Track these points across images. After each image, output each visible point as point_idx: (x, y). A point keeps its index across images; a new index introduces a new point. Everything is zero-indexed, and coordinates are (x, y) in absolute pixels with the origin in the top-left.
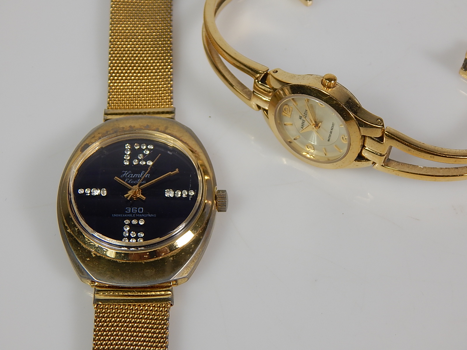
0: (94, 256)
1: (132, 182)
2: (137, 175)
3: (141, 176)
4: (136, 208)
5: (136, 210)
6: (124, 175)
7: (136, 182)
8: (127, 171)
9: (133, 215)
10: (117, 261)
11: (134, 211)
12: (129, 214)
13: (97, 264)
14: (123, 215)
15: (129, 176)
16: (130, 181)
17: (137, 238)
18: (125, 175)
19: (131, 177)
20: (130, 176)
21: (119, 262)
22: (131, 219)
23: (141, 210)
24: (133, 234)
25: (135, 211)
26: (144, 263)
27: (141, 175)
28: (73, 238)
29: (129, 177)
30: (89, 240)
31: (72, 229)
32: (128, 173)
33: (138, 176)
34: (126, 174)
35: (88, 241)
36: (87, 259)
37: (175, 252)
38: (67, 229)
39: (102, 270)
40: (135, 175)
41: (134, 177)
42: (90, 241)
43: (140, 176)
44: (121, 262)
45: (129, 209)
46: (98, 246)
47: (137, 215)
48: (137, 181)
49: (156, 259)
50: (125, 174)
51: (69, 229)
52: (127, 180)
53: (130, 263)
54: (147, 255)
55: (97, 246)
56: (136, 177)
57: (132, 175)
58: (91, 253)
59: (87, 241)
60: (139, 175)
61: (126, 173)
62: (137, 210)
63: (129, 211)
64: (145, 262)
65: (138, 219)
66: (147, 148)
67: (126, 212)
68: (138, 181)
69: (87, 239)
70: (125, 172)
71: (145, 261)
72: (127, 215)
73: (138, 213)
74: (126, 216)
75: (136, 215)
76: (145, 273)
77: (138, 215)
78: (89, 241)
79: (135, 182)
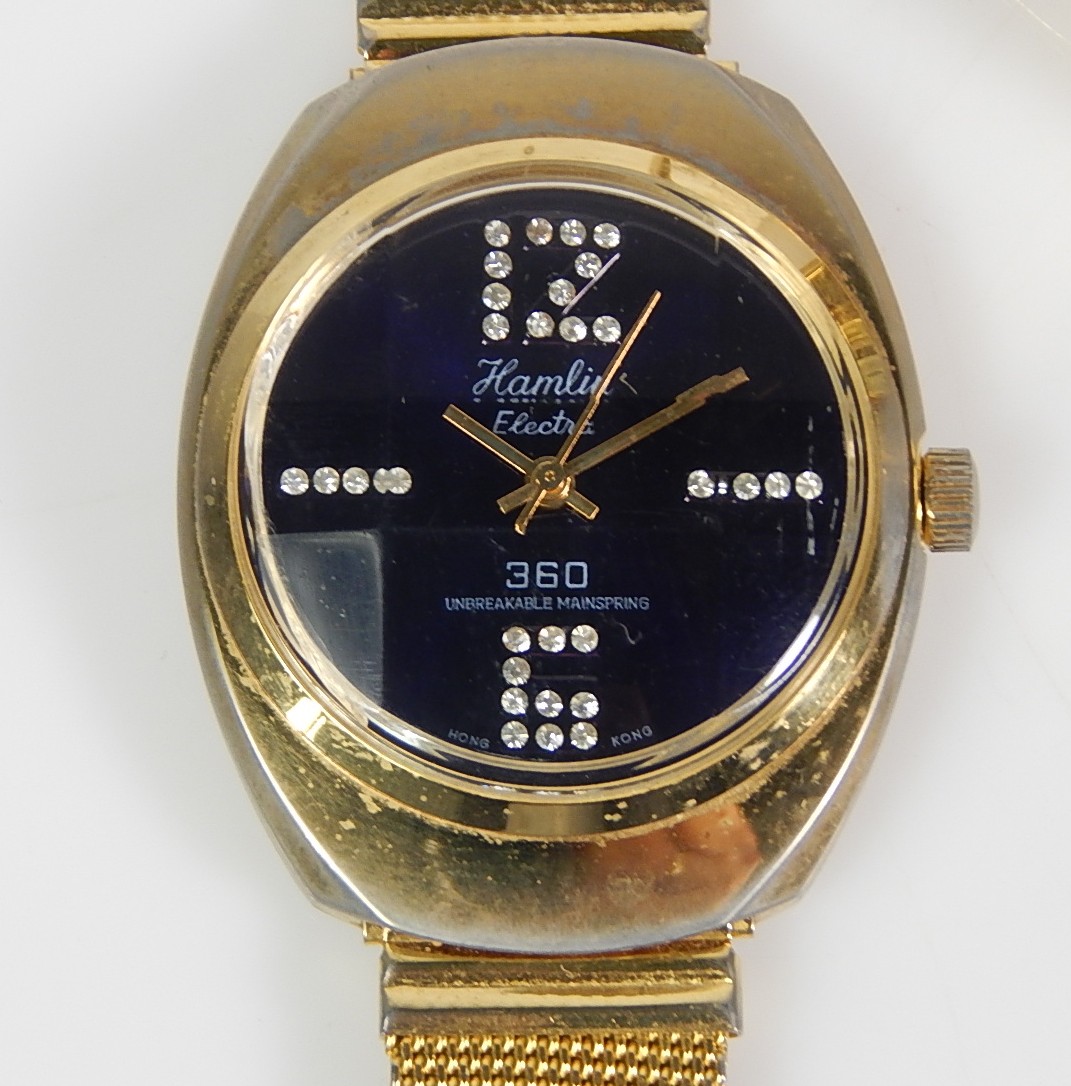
0: (373, 809)
1: (526, 430)
2: (550, 380)
3: (567, 389)
4: (555, 565)
5: (555, 576)
6: (488, 381)
7: (546, 428)
8: (498, 362)
9: (540, 603)
10: (480, 836)
11: (544, 580)
12: (524, 593)
13: (391, 850)
14: (494, 603)
15: (510, 389)
16: (517, 423)
17: (565, 721)
18: (494, 381)
19: (522, 391)
20: (517, 387)
21: (491, 842)
22: (533, 622)
23: (576, 575)
24: (549, 703)
25: (550, 580)
26: (602, 844)
27: (569, 383)
28: (269, 721)
29: (514, 390)
30: (349, 739)
31: (264, 678)
32: (504, 372)
33: (553, 385)
34: (499, 377)
35: (345, 744)
36: (341, 823)
37: (745, 790)
38: (238, 671)
39: (412, 879)
40: (540, 380)
41: (534, 391)
42: (355, 741)
43: (564, 385)
44: (499, 842)
45: (521, 569)
46: (394, 766)
47: (559, 600)
48: (550, 424)
49: (661, 825)
50: (492, 376)
51: (249, 672)
52: (504, 417)
53: (543, 843)
54: (619, 811)
55: (391, 769)
56: (545, 392)
57: (527, 379)
58: (360, 795)
59: (338, 743)
60: (559, 383)
61: (497, 373)
62: (560, 571)
63: (521, 581)
64: (609, 843)
65: (567, 621)
66: (589, 246)
67: (509, 584)
68: (554, 422)
69: (342, 733)
70: (492, 366)
71: (610, 835)
72: (513, 604)
73: (562, 591)
74: (508, 604)
75: (555, 602)
76: (611, 895)
77: (563, 600)
78: (351, 744)
79: (540, 430)
